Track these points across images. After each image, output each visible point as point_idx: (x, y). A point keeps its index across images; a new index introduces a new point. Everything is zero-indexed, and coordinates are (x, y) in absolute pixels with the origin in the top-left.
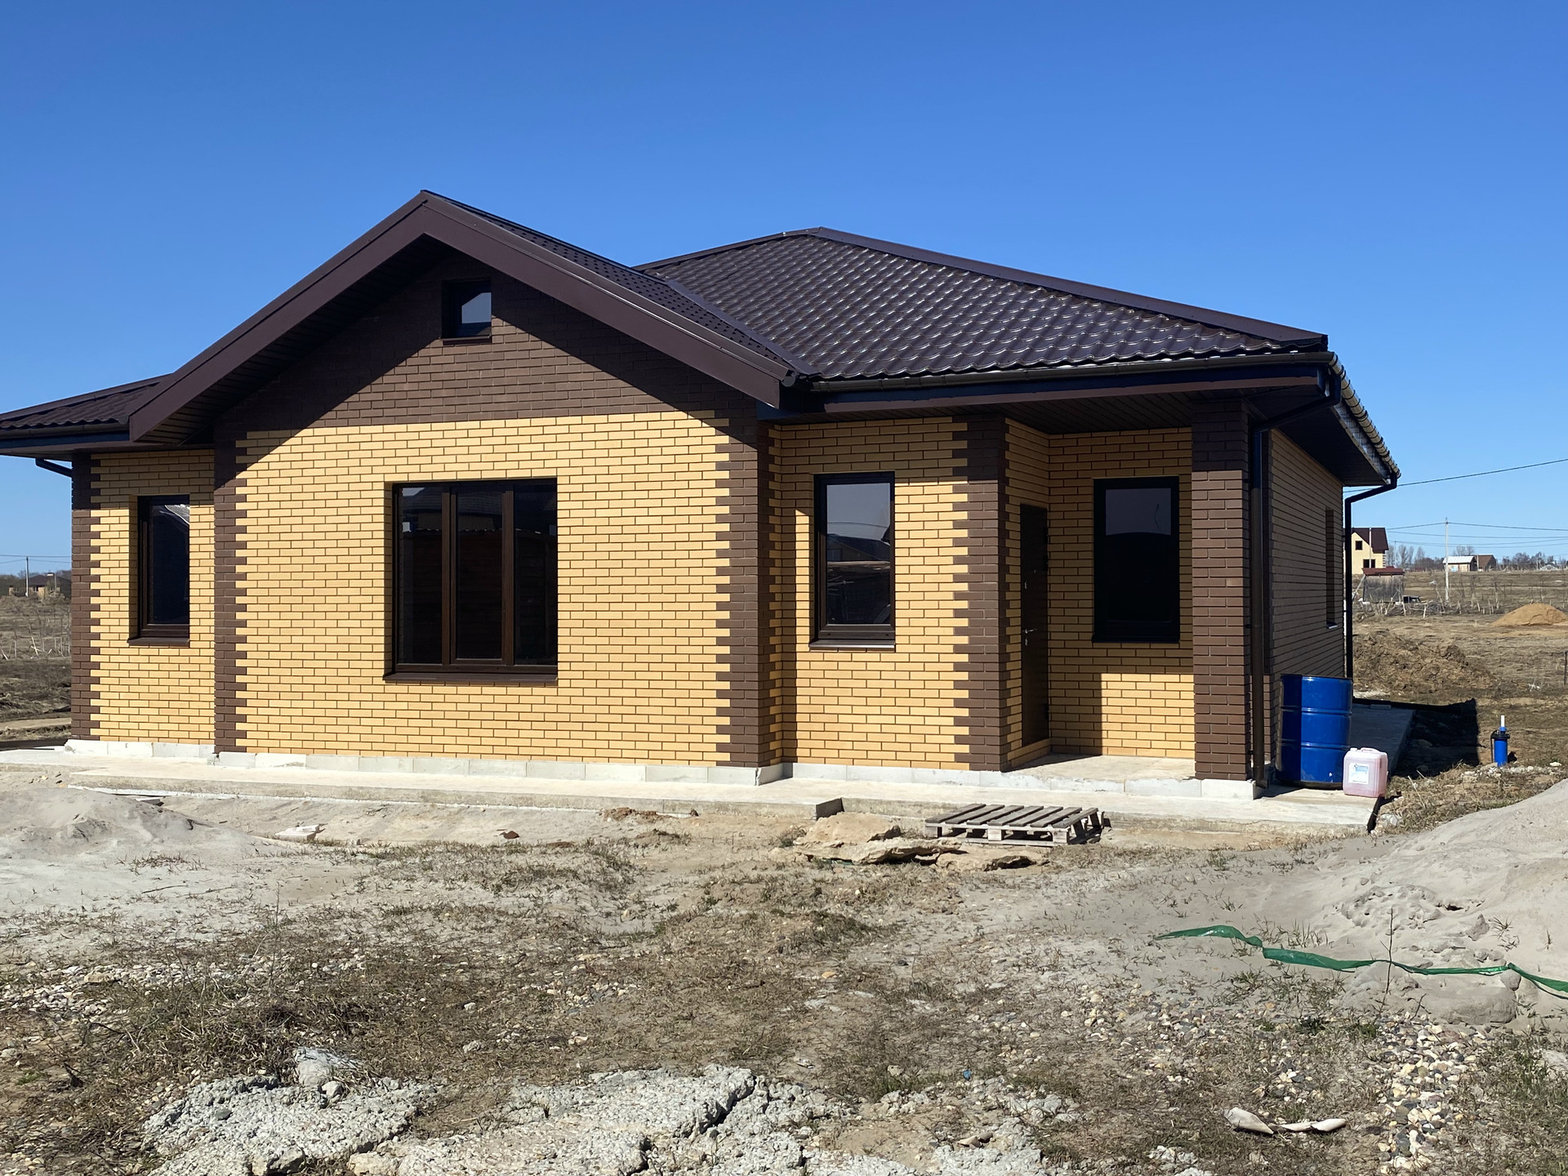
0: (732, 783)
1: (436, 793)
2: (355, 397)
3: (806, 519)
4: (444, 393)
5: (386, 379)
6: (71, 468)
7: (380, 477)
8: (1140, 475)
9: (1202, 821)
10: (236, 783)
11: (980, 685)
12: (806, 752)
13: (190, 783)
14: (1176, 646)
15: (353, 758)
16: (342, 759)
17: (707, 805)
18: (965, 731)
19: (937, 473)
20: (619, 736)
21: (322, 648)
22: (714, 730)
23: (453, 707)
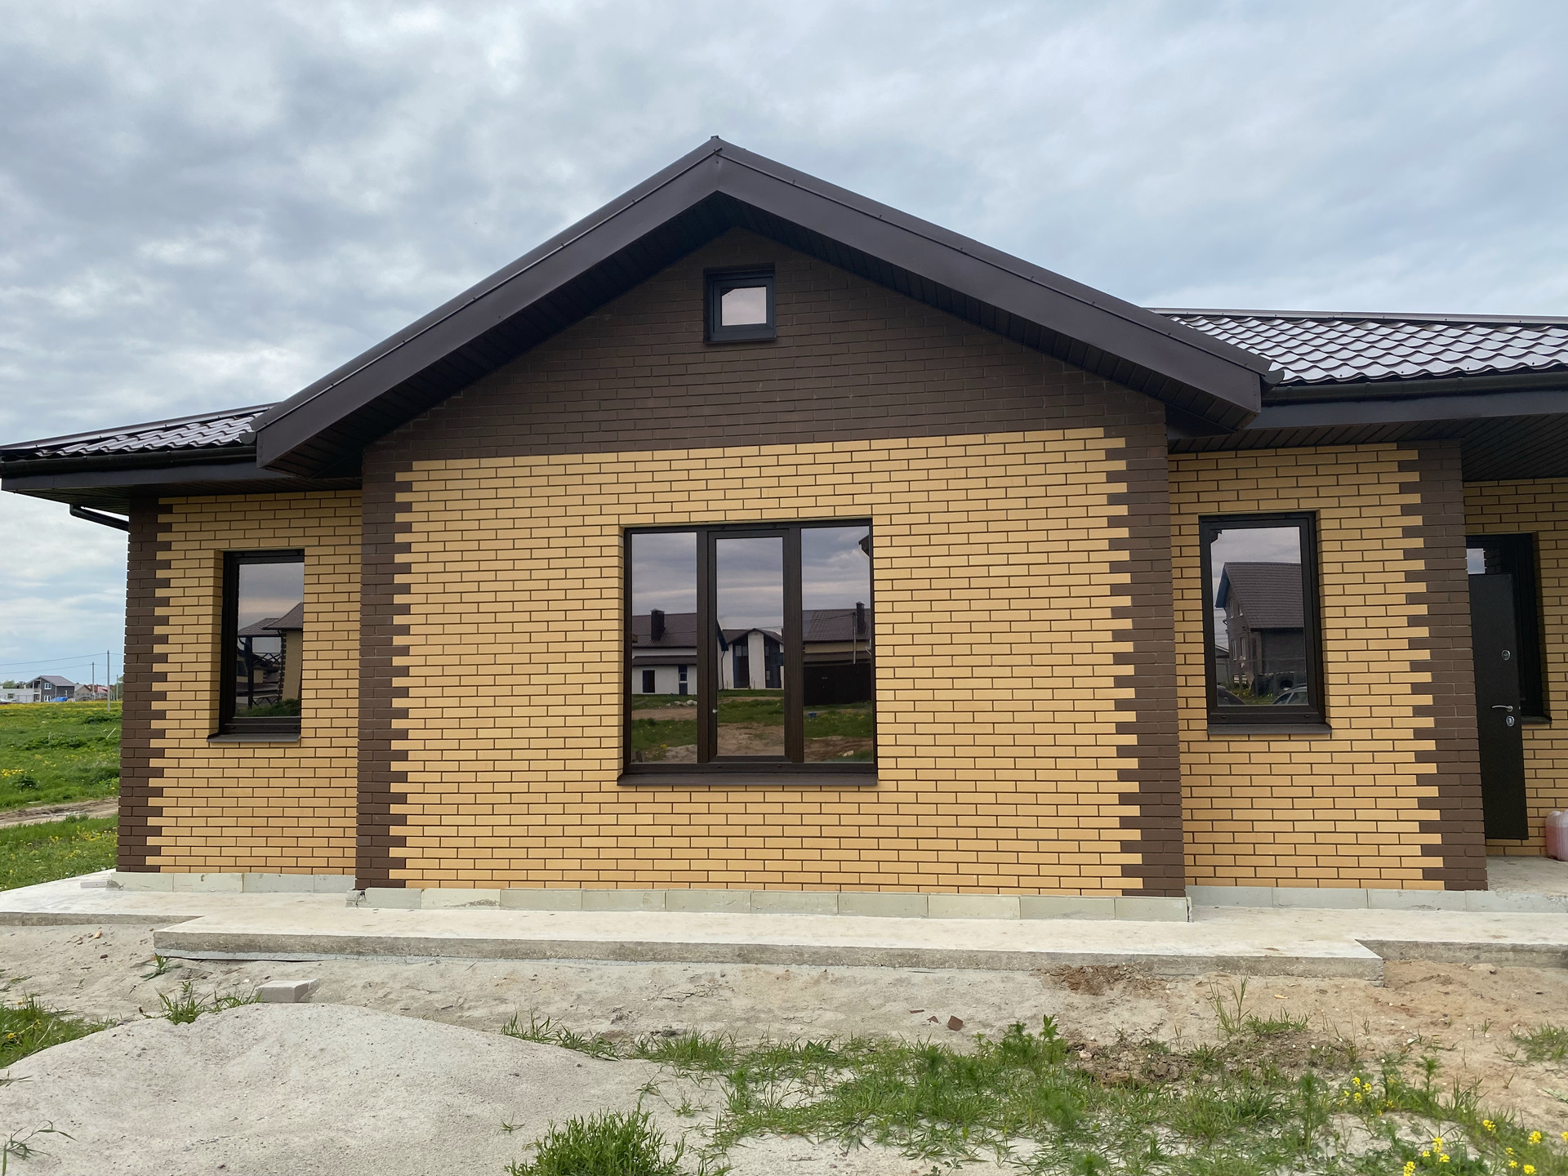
0: (1153, 918)
7: (614, 520)
15: (572, 893)
18: (1435, 839)
20: (972, 857)
21: (524, 743)
22: (1117, 847)
23: (722, 819)
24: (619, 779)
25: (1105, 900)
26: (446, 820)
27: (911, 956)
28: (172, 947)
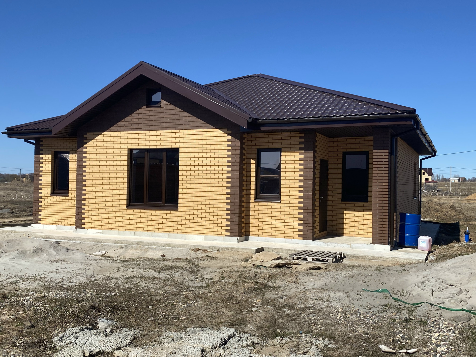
0: (230, 242)
1: (141, 242)
2: (119, 123)
3: (254, 162)
4: (146, 122)
5: (129, 117)
6: (34, 142)
7: (127, 147)
8: (357, 150)
9: (374, 257)
10: (82, 238)
11: (306, 214)
12: (253, 233)
13: (68, 237)
14: (367, 203)
15: (116, 231)
16: (113, 231)
17: (222, 248)
18: (301, 228)
19: (295, 149)
20: (196, 227)
22: (225, 225)
23: (147, 216)
24: (126, 207)
25: (222, 237)
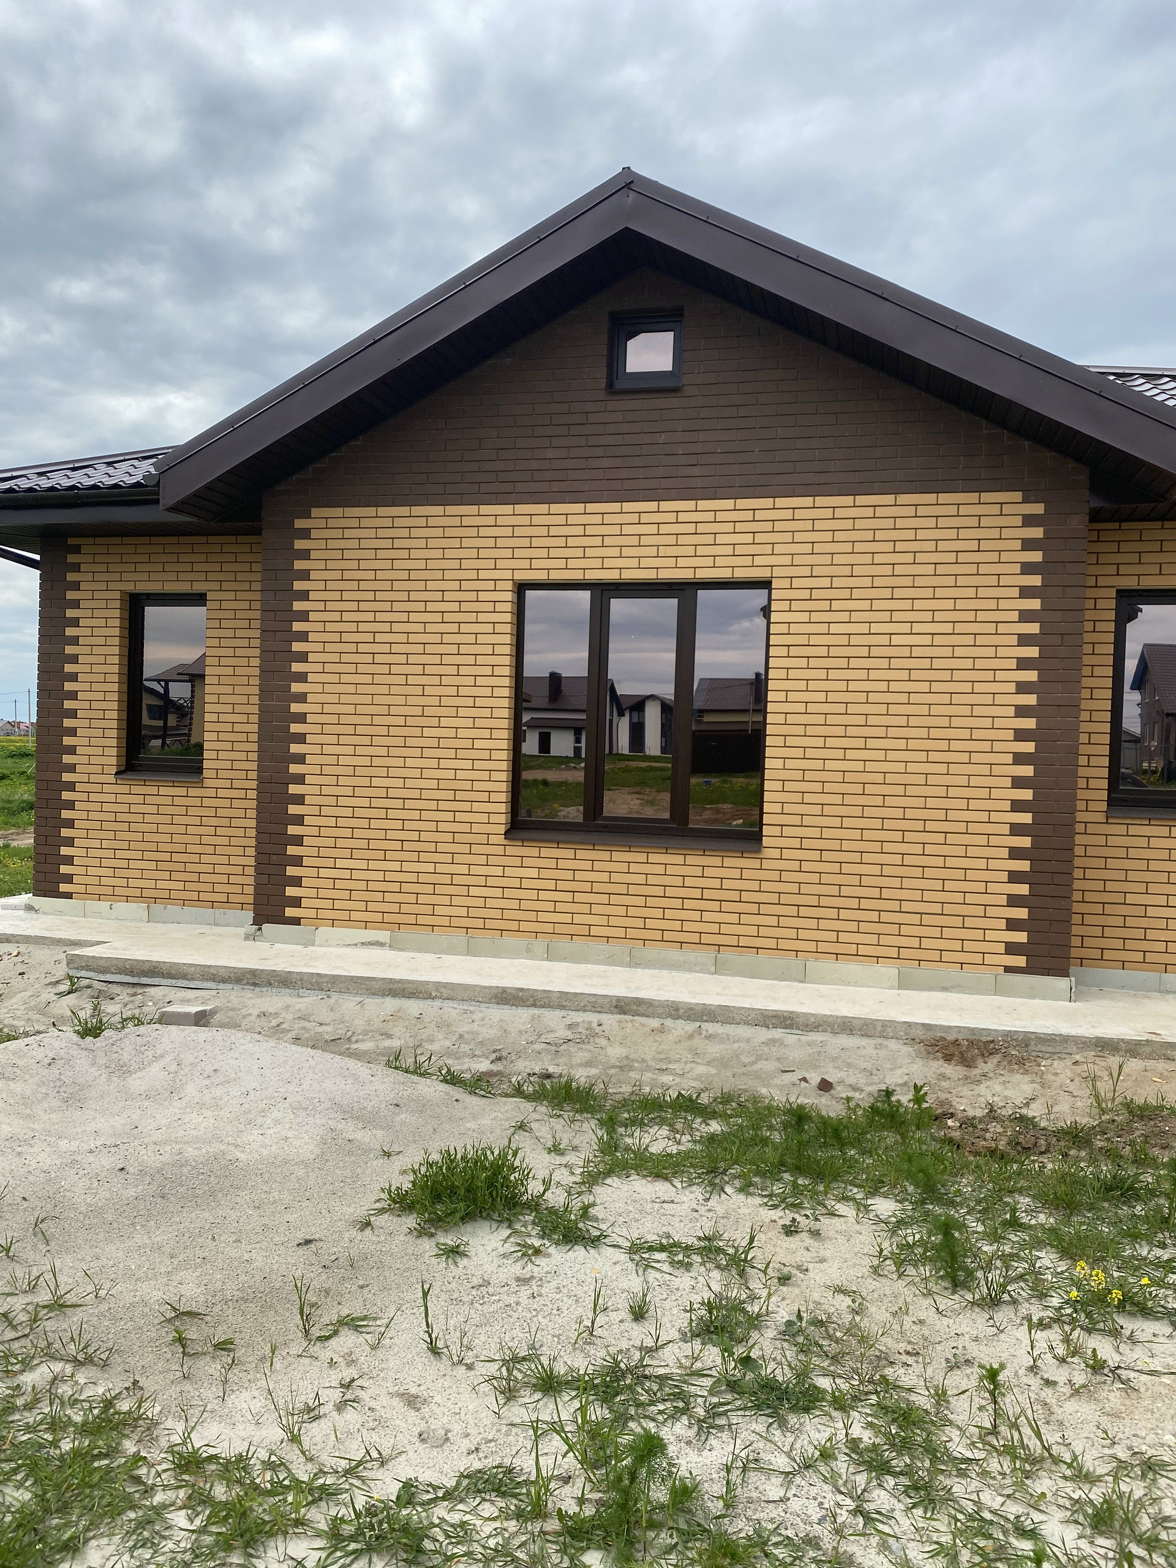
0: (1033, 996)
6: (38, 558)
7: (508, 575)
15: (459, 939)
16: (442, 938)
20: (853, 926)
21: (416, 794)
22: (1003, 924)
23: (605, 877)
24: (506, 833)
25: (987, 976)
26: (340, 863)
27: (785, 1019)
28: (82, 968)
